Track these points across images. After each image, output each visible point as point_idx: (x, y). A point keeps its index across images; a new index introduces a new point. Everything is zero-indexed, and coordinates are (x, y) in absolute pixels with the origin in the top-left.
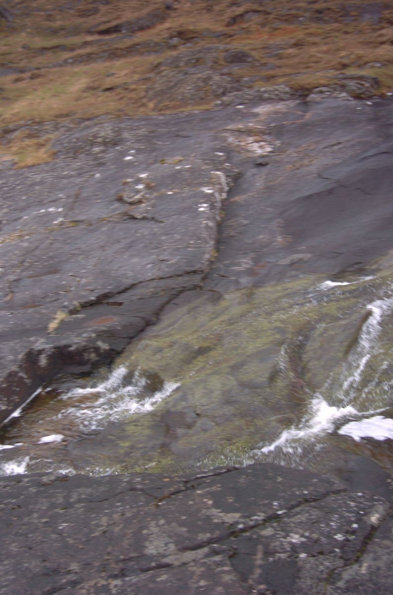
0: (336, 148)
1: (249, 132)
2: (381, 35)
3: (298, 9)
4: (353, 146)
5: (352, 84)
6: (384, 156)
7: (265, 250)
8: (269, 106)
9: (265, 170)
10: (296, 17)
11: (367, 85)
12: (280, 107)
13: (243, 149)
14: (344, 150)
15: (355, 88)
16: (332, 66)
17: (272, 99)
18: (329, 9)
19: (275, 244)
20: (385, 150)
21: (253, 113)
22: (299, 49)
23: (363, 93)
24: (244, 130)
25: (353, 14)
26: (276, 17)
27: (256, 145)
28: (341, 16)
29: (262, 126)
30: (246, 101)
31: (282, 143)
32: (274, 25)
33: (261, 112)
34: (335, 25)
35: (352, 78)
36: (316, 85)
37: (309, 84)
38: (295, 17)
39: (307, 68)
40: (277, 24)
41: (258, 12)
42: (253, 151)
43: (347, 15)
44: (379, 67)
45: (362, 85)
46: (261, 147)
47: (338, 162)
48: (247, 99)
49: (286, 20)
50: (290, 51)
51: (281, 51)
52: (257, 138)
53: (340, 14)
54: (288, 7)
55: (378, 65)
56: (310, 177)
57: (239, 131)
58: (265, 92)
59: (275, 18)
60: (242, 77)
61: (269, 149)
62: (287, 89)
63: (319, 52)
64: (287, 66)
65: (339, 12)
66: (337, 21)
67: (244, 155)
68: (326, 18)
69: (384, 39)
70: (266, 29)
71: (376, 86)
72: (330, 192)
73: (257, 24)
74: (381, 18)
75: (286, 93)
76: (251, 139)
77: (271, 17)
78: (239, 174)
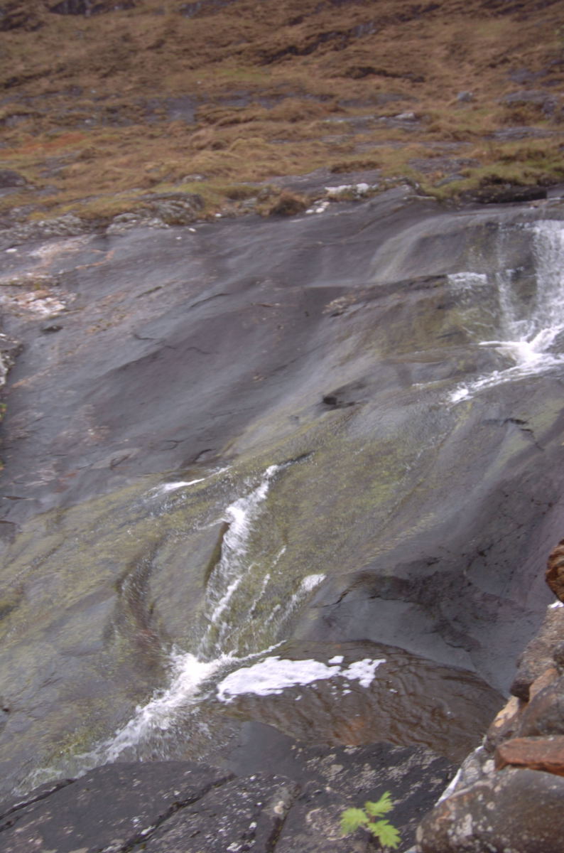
0: (154, 295)
1: (29, 286)
2: (198, 138)
3: (83, 108)
4: (178, 290)
5: (166, 206)
6: (221, 300)
7: (72, 451)
8: (52, 246)
9: (57, 338)
10: (80, 119)
11: (187, 205)
12: (70, 245)
13: (22, 310)
14: (165, 296)
15: (169, 211)
16: (138, 183)
17: (58, 235)
18: (125, 107)
19: (86, 440)
20: (220, 292)
21: (31, 257)
22: (89, 163)
23: (182, 217)
24: (20, 284)
25: (157, 111)
26: (53, 120)
27: (40, 303)
28: (142, 116)
29: (47, 274)
30: (20, 242)
31: (79, 296)
32: (51, 132)
33: (42, 256)
34: (136, 128)
35: (165, 198)
36: (117, 211)
37: (105, 210)
39: (102, 188)
40: (54, 130)
41: (26, 114)
42: (38, 311)
43: (151, 112)
44: (200, 181)
45: (181, 206)
46: (48, 305)
47: (159, 314)
48: (21, 239)
49: (67, 124)
50: (76, 166)
51: (62, 168)
52: (41, 292)
53: (141, 112)
54: (68, 107)
55: (198, 177)
56: (123, 340)
57: (13, 285)
58: (45, 226)
59: (51, 123)
60: (12, 207)
61: (60, 307)
62: (77, 220)
63: (116, 166)
64: (74, 188)
65: (138, 110)
66: (136, 122)
67: (24, 320)
68: (123, 119)
69: (203, 143)
70: (40, 137)
71: (198, 206)
72: (154, 357)
73: (25, 131)
74: (195, 116)
75: (75, 226)
76: (32, 295)
77: (45, 121)
78: (21, 346)
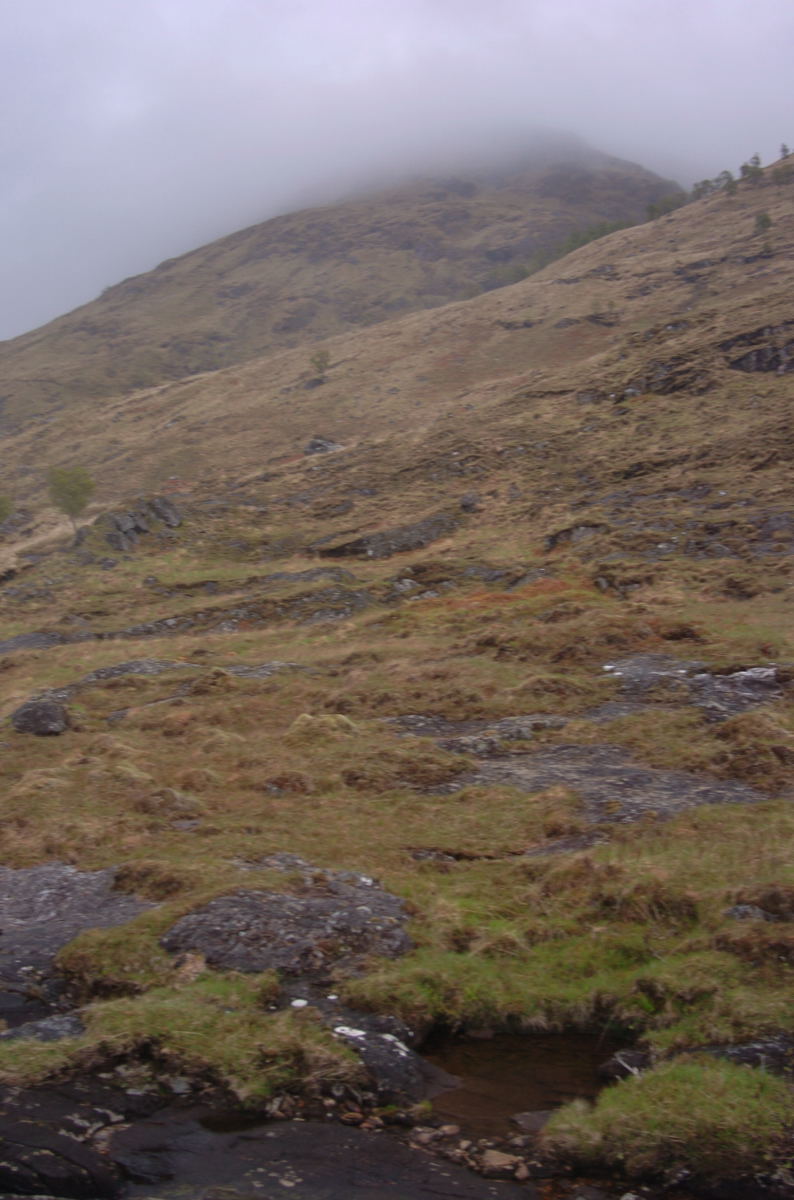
18: (733, 524)
26: (618, 540)
28: (752, 541)
38: (649, 541)
41: (597, 526)
43: (767, 536)
49: (633, 548)
53: (753, 535)
65: (750, 531)
68: (717, 545)
73: (578, 554)
77: (608, 539)
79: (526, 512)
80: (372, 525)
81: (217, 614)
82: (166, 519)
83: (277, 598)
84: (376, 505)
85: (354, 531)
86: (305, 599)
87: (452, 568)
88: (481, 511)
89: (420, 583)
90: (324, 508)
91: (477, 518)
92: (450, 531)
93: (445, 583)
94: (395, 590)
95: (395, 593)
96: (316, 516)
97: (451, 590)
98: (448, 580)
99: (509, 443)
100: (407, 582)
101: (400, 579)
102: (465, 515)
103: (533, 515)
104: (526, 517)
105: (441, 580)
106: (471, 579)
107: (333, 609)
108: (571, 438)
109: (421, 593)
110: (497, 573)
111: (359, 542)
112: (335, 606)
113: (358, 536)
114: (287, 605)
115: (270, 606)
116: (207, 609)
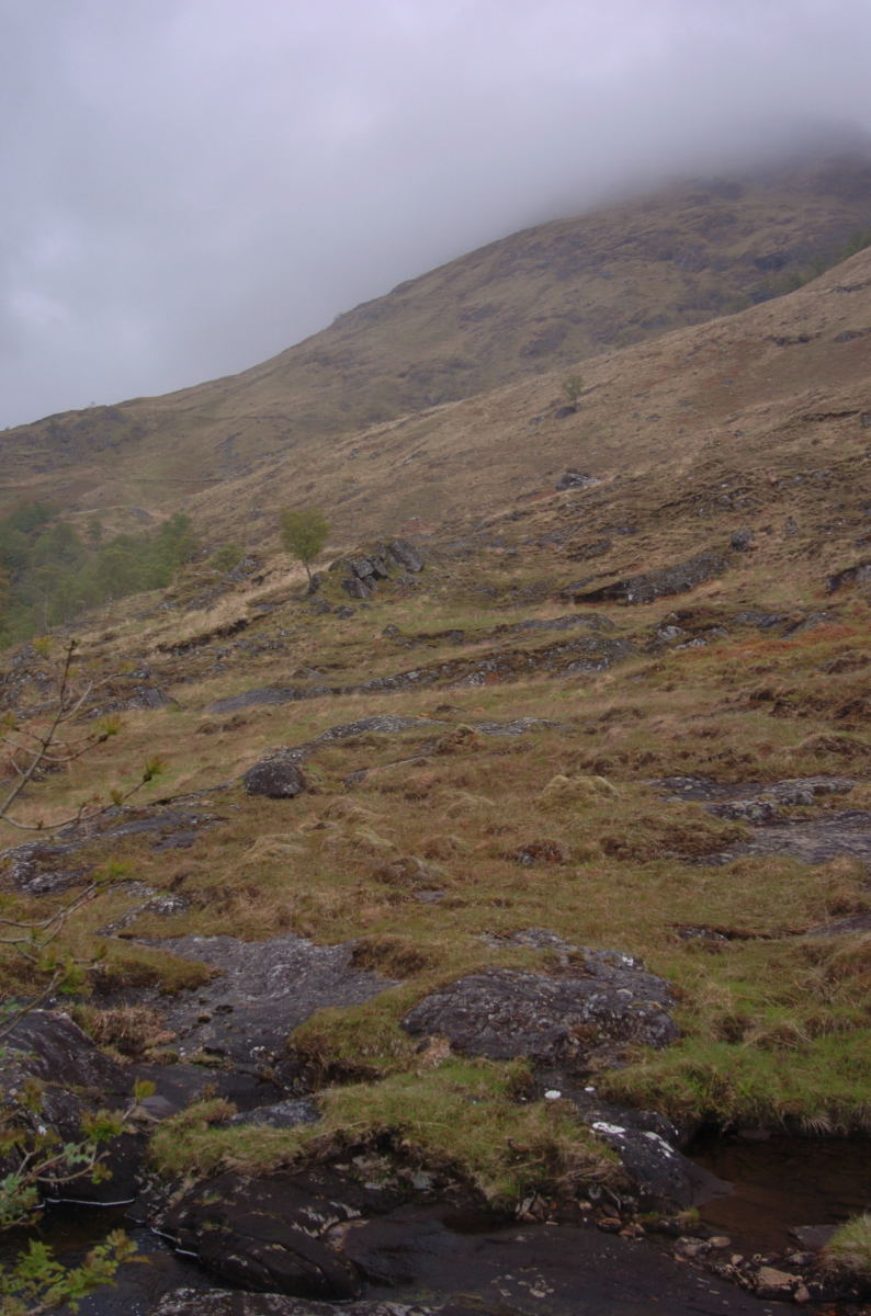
79: (805, 550)
80: (632, 566)
81: (462, 666)
82: (407, 564)
83: (528, 649)
84: (637, 544)
85: (612, 574)
86: (559, 650)
87: (722, 614)
88: (753, 549)
89: (686, 630)
90: (579, 548)
91: (750, 557)
92: (720, 572)
93: (715, 630)
94: (657, 638)
95: (658, 642)
96: (569, 557)
97: (720, 638)
98: (717, 627)
99: (786, 472)
100: (672, 629)
101: (663, 626)
102: (735, 553)
103: (812, 553)
104: (805, 555)
105: (710, 627)
106: (743, 625)
107: (589, 660)
108: (855, 466)
109: (687, 641)
110: (772, 618)
111: (619, 586)
112: (593, 657)
113: (617, 579)
114: (539, 656)
115: (521, 657)
116: (451, 661)
